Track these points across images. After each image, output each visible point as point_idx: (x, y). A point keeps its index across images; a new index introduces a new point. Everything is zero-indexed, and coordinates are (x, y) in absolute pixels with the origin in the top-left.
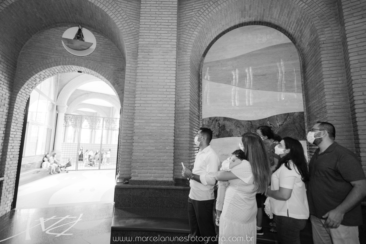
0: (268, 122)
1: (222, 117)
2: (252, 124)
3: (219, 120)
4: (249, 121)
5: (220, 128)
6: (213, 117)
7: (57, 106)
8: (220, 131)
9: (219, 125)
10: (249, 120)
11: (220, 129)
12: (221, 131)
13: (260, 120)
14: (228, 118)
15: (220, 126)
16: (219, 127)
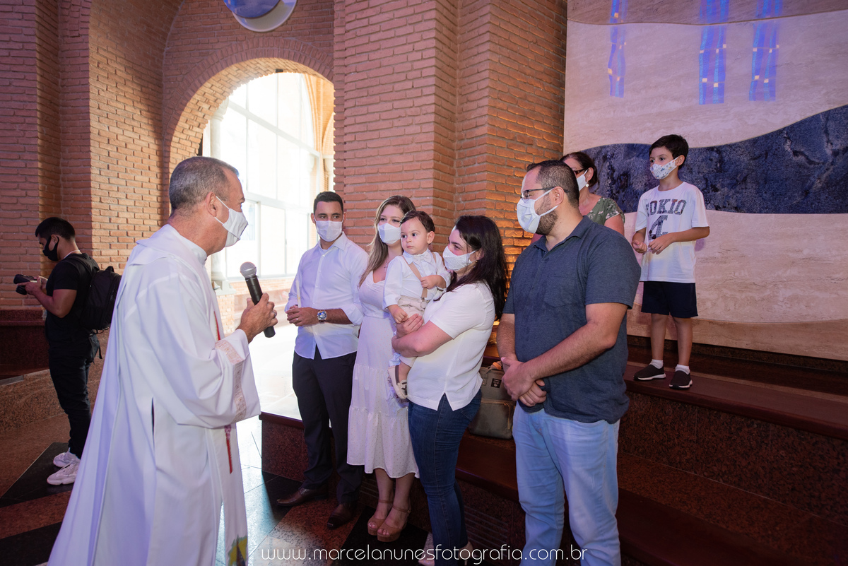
0: (789, 143)
1: (622, 145)
2: (721, 161)
3: (612, 156)
4: (711, 149)
5: (614, 181)
6: (595, 148)
7: (324, 160)
8: (614, 192)
9: (612, 174)
10: (713, 144)
11: (614, 186)
12: (618, 192)
13: (754, 142)
14: (642, 145)
15: (616, 174)
16: (612, 179)
